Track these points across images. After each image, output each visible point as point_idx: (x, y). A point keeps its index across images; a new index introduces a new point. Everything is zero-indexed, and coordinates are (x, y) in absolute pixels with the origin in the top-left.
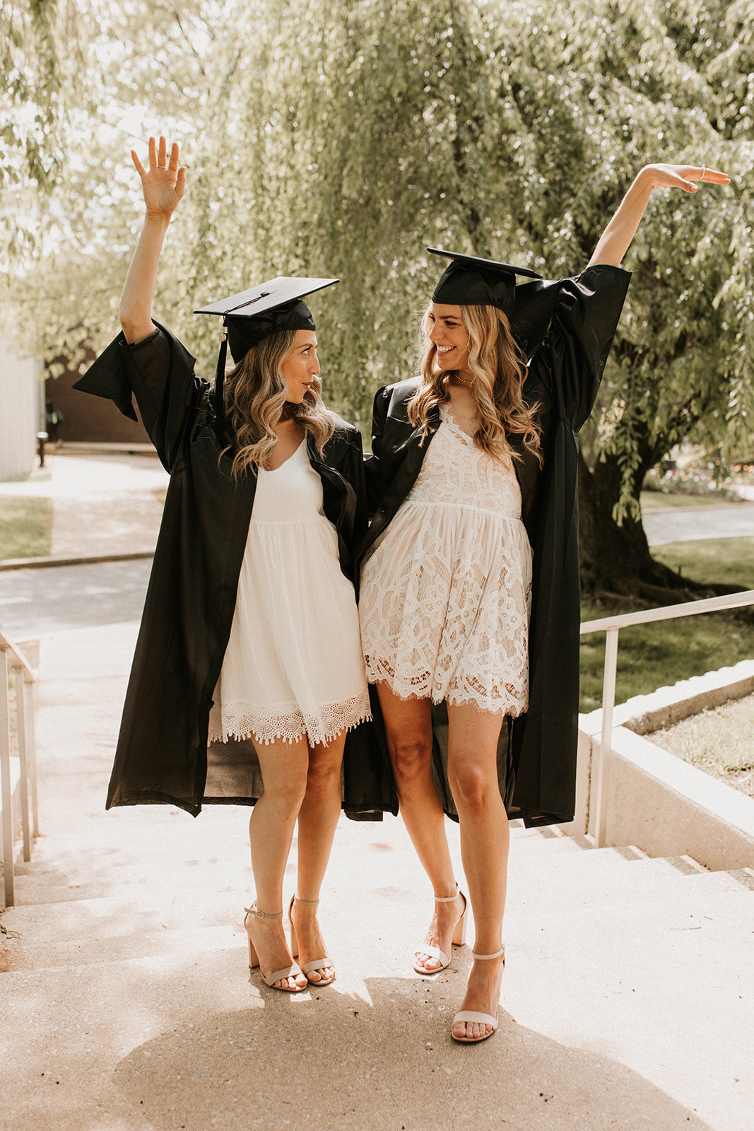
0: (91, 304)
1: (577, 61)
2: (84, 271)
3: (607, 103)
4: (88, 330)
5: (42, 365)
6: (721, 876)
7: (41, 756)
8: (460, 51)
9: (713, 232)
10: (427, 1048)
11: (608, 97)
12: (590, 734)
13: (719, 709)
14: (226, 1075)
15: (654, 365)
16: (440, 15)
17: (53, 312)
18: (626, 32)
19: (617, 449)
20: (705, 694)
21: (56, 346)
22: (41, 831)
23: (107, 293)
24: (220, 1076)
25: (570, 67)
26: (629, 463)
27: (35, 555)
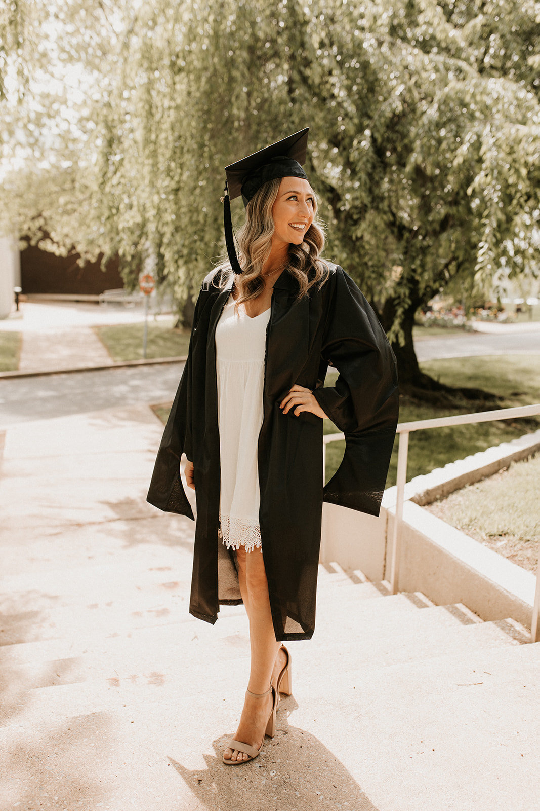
2: (41, 178)
3: (394, 55)
4: (45, 219)
9: (468, 142)
11: (394, 50)
12: (386, 508)
13: (477, 485)
17: (21, 206)
18: (407, 6)
19: (394, 295)
20: (467, 474)
21: (23, 230)
26: (402, 304)
27: (8, 370)
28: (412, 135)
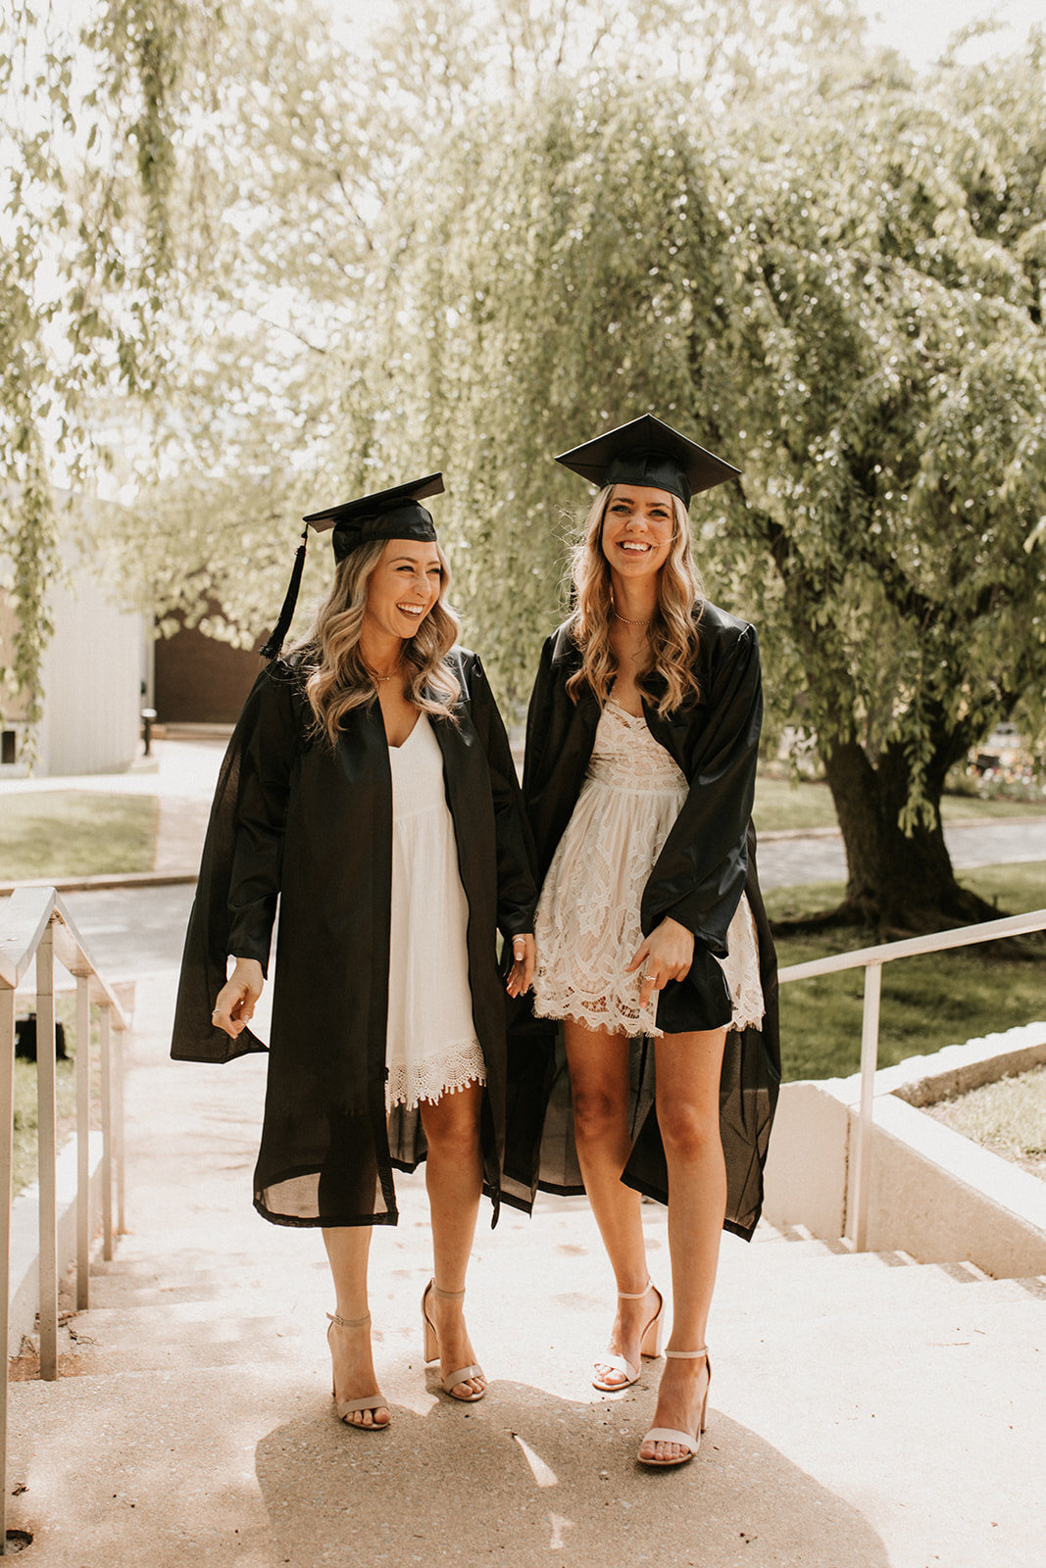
0: (217, 542)
1: (849, 236)
2: (210, 499)
3: (887, 289)
4: (214, 576)
5: (151, 620)
6: (1008, 1284)
7: (131, 1131)
8: (695, 223)
9: (1025, 454)
10: (601, 1478)
11: (889, 282)
12: (847, 1103)
13: (1023, 1076)
14: (344, 1503)
15: (950, 625)
16: (670, 178)
17: (167, 552)
18: (914, 200)
19: (903, 734)
20: (1005, 1056)
21: (171, 597)
22: (128, 1227)
23: (240, 529)
24: (337, 1503)
25: (840, 244)
26: (919, 754)
27: (134, 870)
28: (920, 436)
